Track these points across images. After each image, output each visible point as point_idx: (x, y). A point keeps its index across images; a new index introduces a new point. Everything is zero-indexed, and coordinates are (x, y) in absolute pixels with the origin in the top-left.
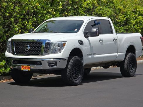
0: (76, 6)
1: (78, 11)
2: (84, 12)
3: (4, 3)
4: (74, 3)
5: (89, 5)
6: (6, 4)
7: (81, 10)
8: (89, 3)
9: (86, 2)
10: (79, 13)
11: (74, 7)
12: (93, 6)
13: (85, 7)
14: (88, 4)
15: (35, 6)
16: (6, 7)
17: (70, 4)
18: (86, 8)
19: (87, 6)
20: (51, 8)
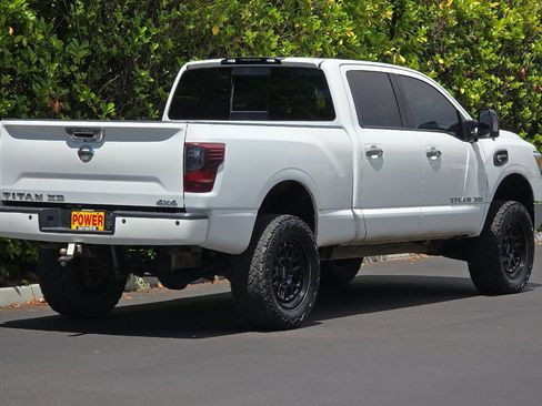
0: (471, 35)
1: (478, 52)
2: (498, 53)
3: (249, 33)
4: (464, 24)
5: (515, 29)
6: (255, 34)
7: (487, 47)
8: (515, 25)
9: (503, 20)
10: (479, 57)
11: (463, 38)
12: (527, 34)
13: (499, 38)
14: (508, 28)
15: (340, 38)
16: (255, 43)
17: (452, 29)
18: (502, 40)
19: (507, 33)
20: (392, 42)
